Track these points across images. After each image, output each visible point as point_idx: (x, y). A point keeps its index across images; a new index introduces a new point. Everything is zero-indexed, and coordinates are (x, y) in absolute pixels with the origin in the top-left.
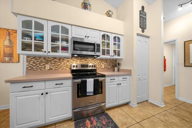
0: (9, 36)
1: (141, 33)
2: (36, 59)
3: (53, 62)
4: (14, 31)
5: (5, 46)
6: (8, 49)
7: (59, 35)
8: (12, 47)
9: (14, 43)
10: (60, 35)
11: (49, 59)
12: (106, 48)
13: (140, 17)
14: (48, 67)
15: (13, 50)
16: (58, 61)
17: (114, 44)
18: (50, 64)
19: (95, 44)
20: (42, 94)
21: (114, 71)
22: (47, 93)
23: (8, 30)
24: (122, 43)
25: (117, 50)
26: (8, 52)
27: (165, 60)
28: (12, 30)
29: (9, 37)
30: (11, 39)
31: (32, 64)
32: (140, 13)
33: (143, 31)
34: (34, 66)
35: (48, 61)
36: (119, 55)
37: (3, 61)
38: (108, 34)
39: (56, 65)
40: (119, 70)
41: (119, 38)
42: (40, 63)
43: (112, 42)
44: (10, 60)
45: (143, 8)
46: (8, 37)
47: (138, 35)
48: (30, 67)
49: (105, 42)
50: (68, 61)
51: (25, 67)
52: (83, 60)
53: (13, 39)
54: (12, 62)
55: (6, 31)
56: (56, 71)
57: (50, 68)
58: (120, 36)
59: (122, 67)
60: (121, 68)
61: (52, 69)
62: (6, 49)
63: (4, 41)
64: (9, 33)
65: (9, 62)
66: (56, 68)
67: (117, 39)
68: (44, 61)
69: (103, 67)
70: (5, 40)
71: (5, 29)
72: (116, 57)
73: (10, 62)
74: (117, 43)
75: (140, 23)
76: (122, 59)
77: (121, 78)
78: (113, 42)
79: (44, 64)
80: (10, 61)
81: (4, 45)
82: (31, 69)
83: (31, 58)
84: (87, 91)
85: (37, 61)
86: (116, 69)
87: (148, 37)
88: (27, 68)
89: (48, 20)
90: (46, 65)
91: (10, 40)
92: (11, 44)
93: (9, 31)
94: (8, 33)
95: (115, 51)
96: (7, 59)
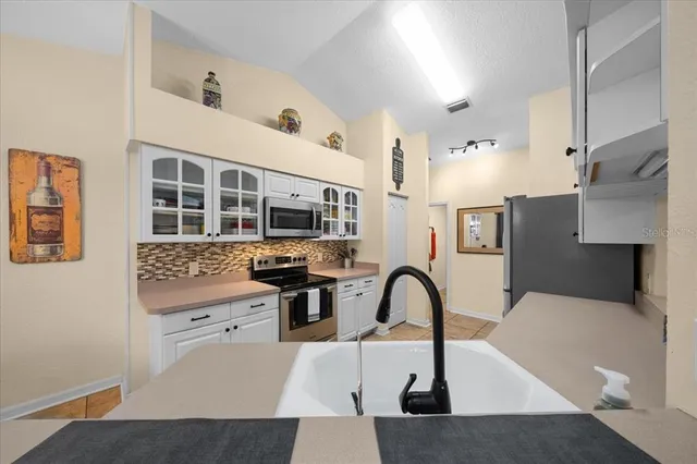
0: (48, 176)
1: (394, 191)
2: (165, 249)
3: (207, 255)
4: (65, 162)
5: (34, 207)
6: (44, 217)
7: (237, 193)
8: (60, 212)
9: (66, 199)
10: (240, 192)
11: (197, 248)
12: (331, 219)
13: (394, 160)
14: (194, 268)
15: (62, 222)
16: (219, 251)
17: (347, 208)
18: (201, 261)
19: (312, 212)
20: (228, 330)
21: (343, 266)
22: (236, 327)
23: (43, 157)
24: (359, 207)
25: (352, 221)
26: (46, 228)
27: (433, 236)
28: (57, 156)
29: (49, 182)
30: (56, 187)
31: (153, 265)
32: (394, 153)
33: (398, 188)
34: (158, 268)
35: (195, 253)
36: (354, 233)
37: (23, 260)
38: (336, 188)
39: (214, 262)
40: (352, 265)
41: (354, 196)
42: (173, 260)
43: (341, 204)
44: (53, 252)
45: (398, 141)
46: (44, 179)
47: (390, 194)
48: (147, 271)
49: (329, 206)
50: (243, 250)
51: (135, 272)
52: (277, 246)
53: (62, 185)
54: (59, 260)
55: (36, 159)
56: (217, 277)
57: (200, 271)
58: (356, 192)
59: (359, 258)
60: (357, 260)
61: (204, 273)
62: (36, 219)
63: (29, 194)
64: (48, 168)
65: (49, 261)
66: (215, 269)
67: (351, 198)
68: (184, 253)
69: (320, 259)
70: (34, 190)
71: (34, 153)
72: (349, 237)
73: (54, 259)
74: (351, 206)
75: (394, 172)
76: (359, 241)
77: (361, 282)
78: (344, 205)
79: (187, 262)
80: (54, 256)
81: (28, 207)
82: (150, 278)
83: (150, 247)
84: (310, 313)
85: (168, 256)
86: (347, 262)
87: (406, 198)
88: (139, 276)
89: (213, 158)
90: (191, 264)
91: (51, 191)
92: (54, 201)
93: (49, 159)
94: (43, 169)
95: (347, 225)
96: (40, 250)
